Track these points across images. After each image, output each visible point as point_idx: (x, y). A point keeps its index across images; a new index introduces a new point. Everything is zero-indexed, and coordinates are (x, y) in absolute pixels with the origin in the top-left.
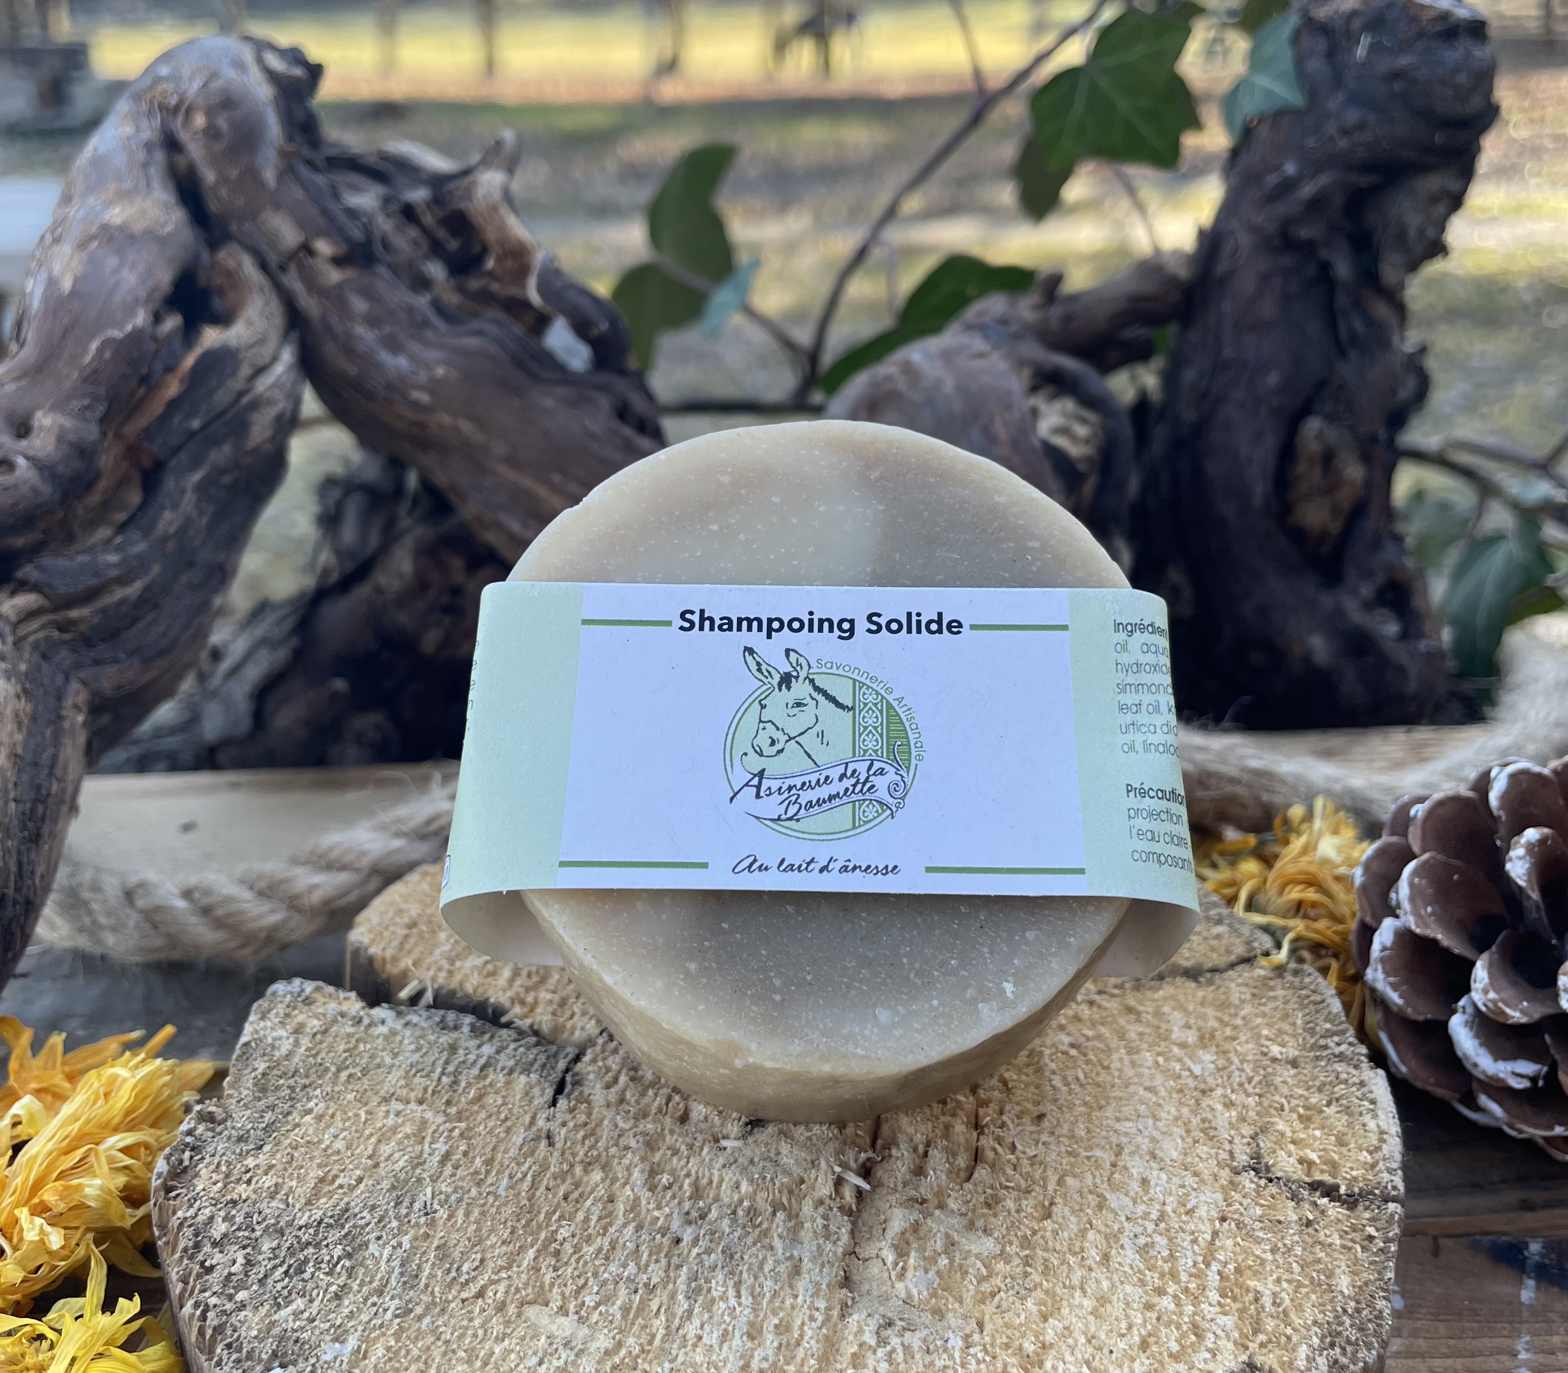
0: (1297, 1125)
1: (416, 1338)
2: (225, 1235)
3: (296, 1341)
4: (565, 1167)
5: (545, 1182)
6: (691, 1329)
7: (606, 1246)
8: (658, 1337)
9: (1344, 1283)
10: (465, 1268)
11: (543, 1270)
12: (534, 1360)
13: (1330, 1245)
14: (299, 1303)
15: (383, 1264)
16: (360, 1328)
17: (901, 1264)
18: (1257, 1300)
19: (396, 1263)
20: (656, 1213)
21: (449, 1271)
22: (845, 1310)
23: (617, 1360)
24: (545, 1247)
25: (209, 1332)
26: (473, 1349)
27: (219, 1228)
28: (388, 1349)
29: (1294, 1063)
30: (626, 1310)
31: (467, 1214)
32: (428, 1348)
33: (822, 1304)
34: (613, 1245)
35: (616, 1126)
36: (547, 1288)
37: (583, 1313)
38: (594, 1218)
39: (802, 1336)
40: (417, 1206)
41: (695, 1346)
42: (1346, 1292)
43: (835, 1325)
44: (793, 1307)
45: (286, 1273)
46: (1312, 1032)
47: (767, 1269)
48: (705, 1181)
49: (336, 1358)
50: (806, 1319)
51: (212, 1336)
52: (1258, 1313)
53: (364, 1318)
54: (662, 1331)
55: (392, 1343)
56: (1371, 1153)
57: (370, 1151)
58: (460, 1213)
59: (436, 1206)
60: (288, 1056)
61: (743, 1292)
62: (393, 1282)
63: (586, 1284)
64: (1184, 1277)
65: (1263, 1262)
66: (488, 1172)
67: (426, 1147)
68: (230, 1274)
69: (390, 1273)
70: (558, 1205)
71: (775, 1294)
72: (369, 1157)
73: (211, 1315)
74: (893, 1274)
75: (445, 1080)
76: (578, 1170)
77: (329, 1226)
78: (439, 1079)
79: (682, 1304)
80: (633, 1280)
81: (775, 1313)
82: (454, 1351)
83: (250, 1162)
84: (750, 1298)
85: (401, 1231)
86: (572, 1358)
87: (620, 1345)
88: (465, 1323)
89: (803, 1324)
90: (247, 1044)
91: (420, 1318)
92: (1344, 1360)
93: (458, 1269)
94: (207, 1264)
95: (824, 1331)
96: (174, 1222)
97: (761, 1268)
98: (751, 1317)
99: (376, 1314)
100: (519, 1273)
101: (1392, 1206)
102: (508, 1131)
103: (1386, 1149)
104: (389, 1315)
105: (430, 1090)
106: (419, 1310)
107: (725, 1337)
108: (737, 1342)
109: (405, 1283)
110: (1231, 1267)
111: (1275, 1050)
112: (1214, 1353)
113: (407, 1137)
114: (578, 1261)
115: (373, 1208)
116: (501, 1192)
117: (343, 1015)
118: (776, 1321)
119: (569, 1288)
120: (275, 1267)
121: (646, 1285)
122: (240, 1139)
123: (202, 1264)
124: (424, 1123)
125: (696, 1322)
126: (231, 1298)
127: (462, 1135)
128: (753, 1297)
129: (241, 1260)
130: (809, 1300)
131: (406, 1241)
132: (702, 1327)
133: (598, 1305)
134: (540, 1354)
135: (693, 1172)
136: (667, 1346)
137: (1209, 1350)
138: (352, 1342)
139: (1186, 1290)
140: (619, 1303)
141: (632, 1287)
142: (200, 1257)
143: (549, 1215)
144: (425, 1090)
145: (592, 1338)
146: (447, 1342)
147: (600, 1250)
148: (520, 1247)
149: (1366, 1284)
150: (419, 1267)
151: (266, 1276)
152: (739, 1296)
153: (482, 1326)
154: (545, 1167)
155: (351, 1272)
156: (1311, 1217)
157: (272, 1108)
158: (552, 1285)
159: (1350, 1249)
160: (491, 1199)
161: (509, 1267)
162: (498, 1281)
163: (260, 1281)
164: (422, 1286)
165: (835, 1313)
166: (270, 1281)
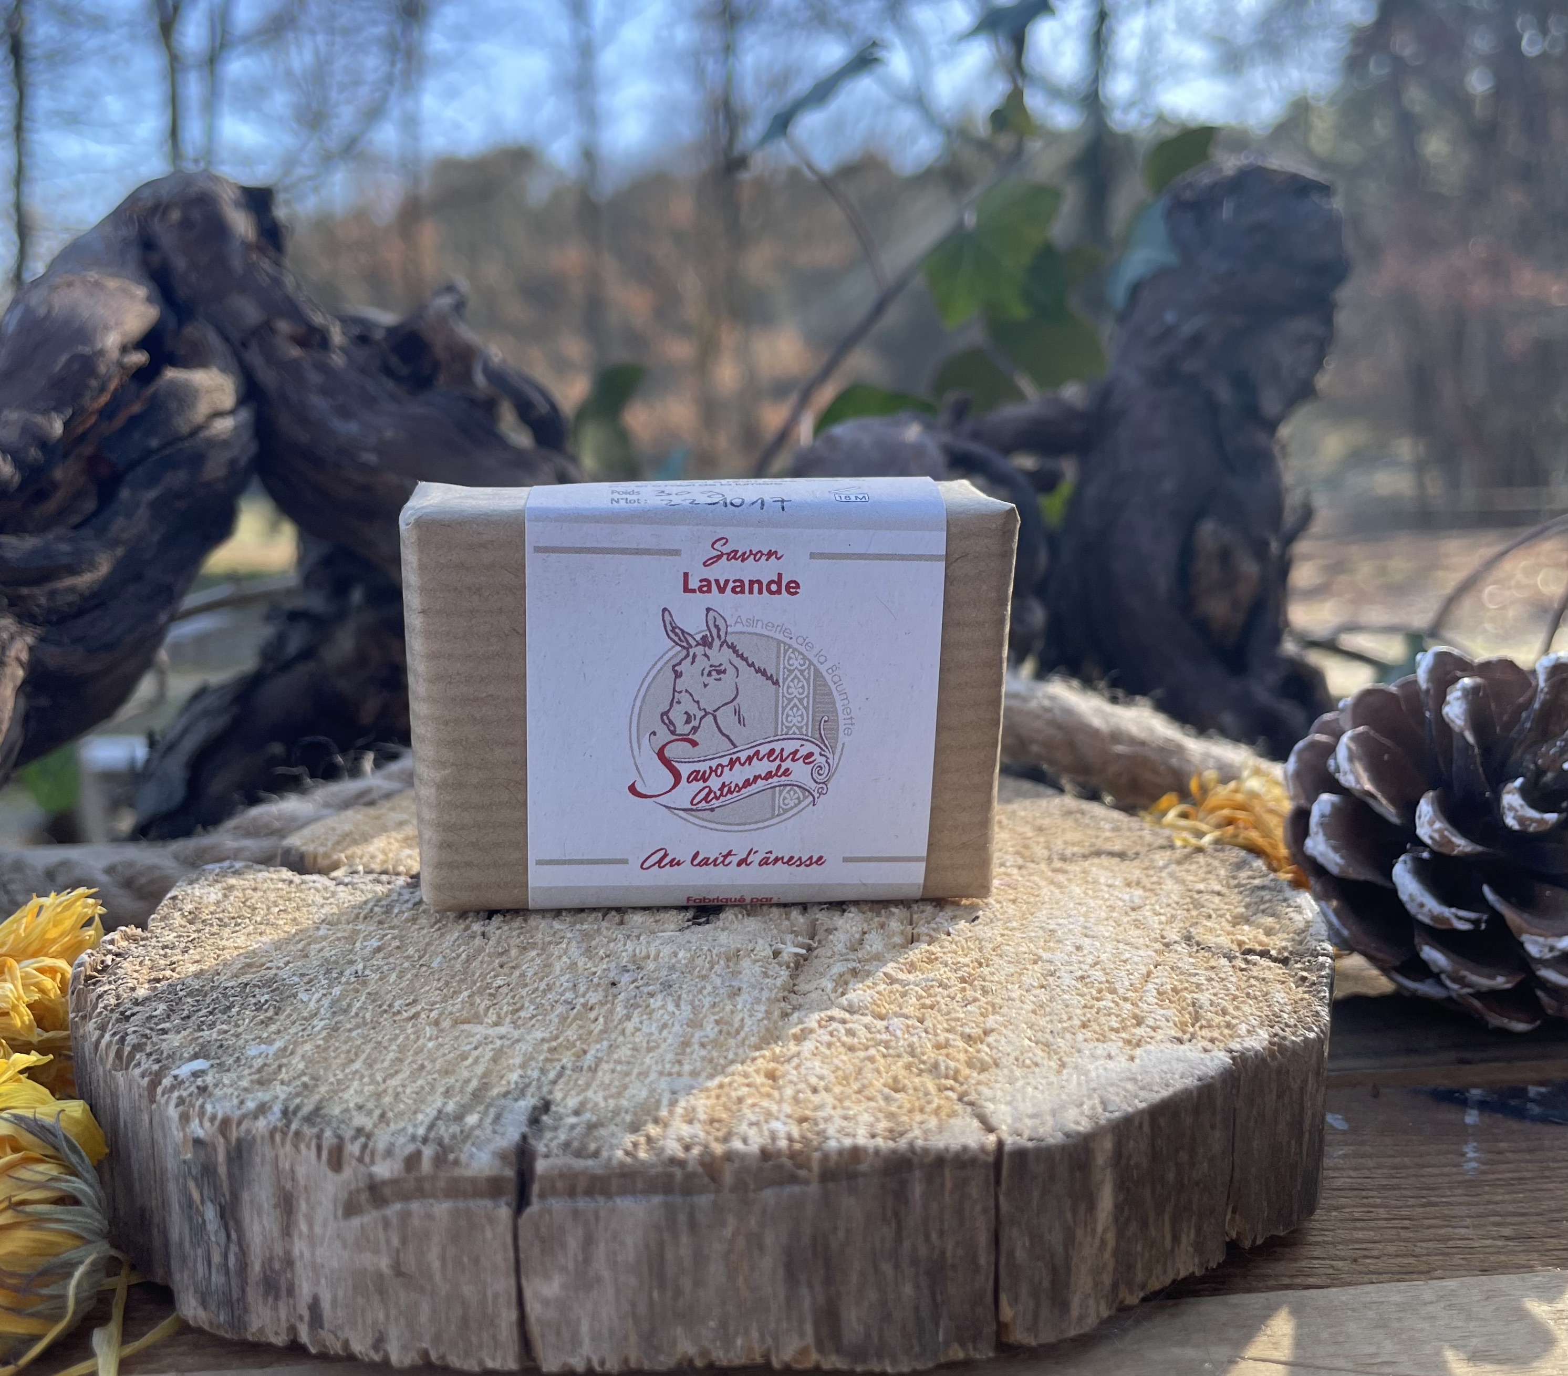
0: (1224, 924)
1: (346, 1042)
2: (147, 999)
3: (221, 1046)
4: (500, 950)
5: (480, 958)
6: (630, 1026)
7: (543, 986)
8: (596, 1032)
9: (1280, 996)
10: (397, 1004)
11: (478, 1001)
12: (469, 1047)
13: (1264, 979)
14: (225, 1027)
15: (312, 1005)
16: (287, 1037)
17: (840, 990)
18: (1194, 1005)
19: (326, 1002)
20: (594, 970)
21: (380, 1006)
22: (785, 1015)
23: (554, 1044)
24: (480, 992)
25: (127, 1049)
26: (405, 1046)
27: (142, 992)
28: (318, 1047)
29: (1219, 894)
30: (563, 1019)
31: (400, 977)
32: (359, 1046)
33: (763, 1008)
34: (549, 988)
35: (552, 927)
36: (482, 1013)
37: (520, 1022)
38: (529, 974)
39: (742, 1027)
40: (347, 973)
41: (633, 1034)
42: (1282, 1001)
43: (776, 1022)
44: (732, 1012)
45: (211, 1013)
46: (1234, 878)
47: (705, 992)
48: (643, 954)
49: (261, 1054)
50: (746, 1016)
51: (130, 1053)
52: (1197, 1012)
53: (292, 1031)
54: (600, 1027)
55: (321, 1042)
56: (1298, 934)
57: (300, 946)
58: (393, 977)
59: (367, 972)
60: (218, 903)
61: (682, 1003)
62: (322, 1011)
63: (522, 1007)
64: (1121, 991)
65: (1198, 986)
66: (420, 958)
67: (358, 945)
68: (151, 1017)
69: (318, 1009)
70: (493, 970)
71: (714, 1005)
72: (302, 951)
73: (128, 1038)
74: (833, 996)
75: (376, 909)
76: (514, 952)
77: (255, 986)
78: (371, 910)
79: (620, 1010)
80: (569, 1003)
81: (714, 1014)
82: (385, 1048)
83: (174, 959)
84: (689, 1007)
85: (330, 987)
86: (509, 1042)
87: (557, 1038)
88: (397, 1032)
89: (742, 1020)
90: (174, 898)
91: (350, 1030)
92: (1281, 1033)
93: (390, 1006)
94: (128, 1013)
95: (765, 1022)
96: (93, 996)
97: (700, 992)
98: (691, 1016)
99: (303, 1030)
100: (453, 1005)
101: (1321, 959)
102: (442, 935)
103: (1311, 930)
104: (316, 1029)
105: (362, 915)
106: (349, 1026)
107: (665, 1026)
108: (677, 1028)
109: (334, 1013)
110: (1169, 987)
111: (1201, 886)
112: (1154, 1029)
113: (339, 939)
114: (513, 997)
115: (302, 975)
116: (435, 965)
117: (272, 879)
118: (717, 1017)
119: (505, 1009)
120: (200, 1010)
121: (584, 1005)
122: (163, 948)
123: (122, 1013)
124: (356, 932)
125: (635, 1019)
126: (151, 1029)
127: (394, 938)
128: (694, 1008)
129: (162, 1007)
130: (748, 1006)
131: (336, 991)
132: (641, 1023)
133: (533, 1016)
134: (475, 1043)
135: (630, 950)
136: (605, 1036)
137: (1148, 1026)
138: (279, 1044)
139: (1125, 999)
140: (557, 1012)
141: (569, 1007)
142: (121, 1009)
143: (483, 976)
144: (357, 916)
145: (528, 1033)
146: (380, 1043)
147: (537, 989)
148: (454, 992)
149: (1302, 1000)
150: (350, 1005)
151: (188, 1017)
152: (678, 1006)
153: (415, 1033)
154: (480, 950)
155: (278, 1011)
156: (1244, 966)
157: (199, 931)
158: (488, 1008)
159: (1283, 983)
160: (424, 969)
161: (444, 1000)
162: (431, 1010)
163: (183, 1019)
164: (353, 1014)
165: (777, 1013)
166: (194, 1018)
